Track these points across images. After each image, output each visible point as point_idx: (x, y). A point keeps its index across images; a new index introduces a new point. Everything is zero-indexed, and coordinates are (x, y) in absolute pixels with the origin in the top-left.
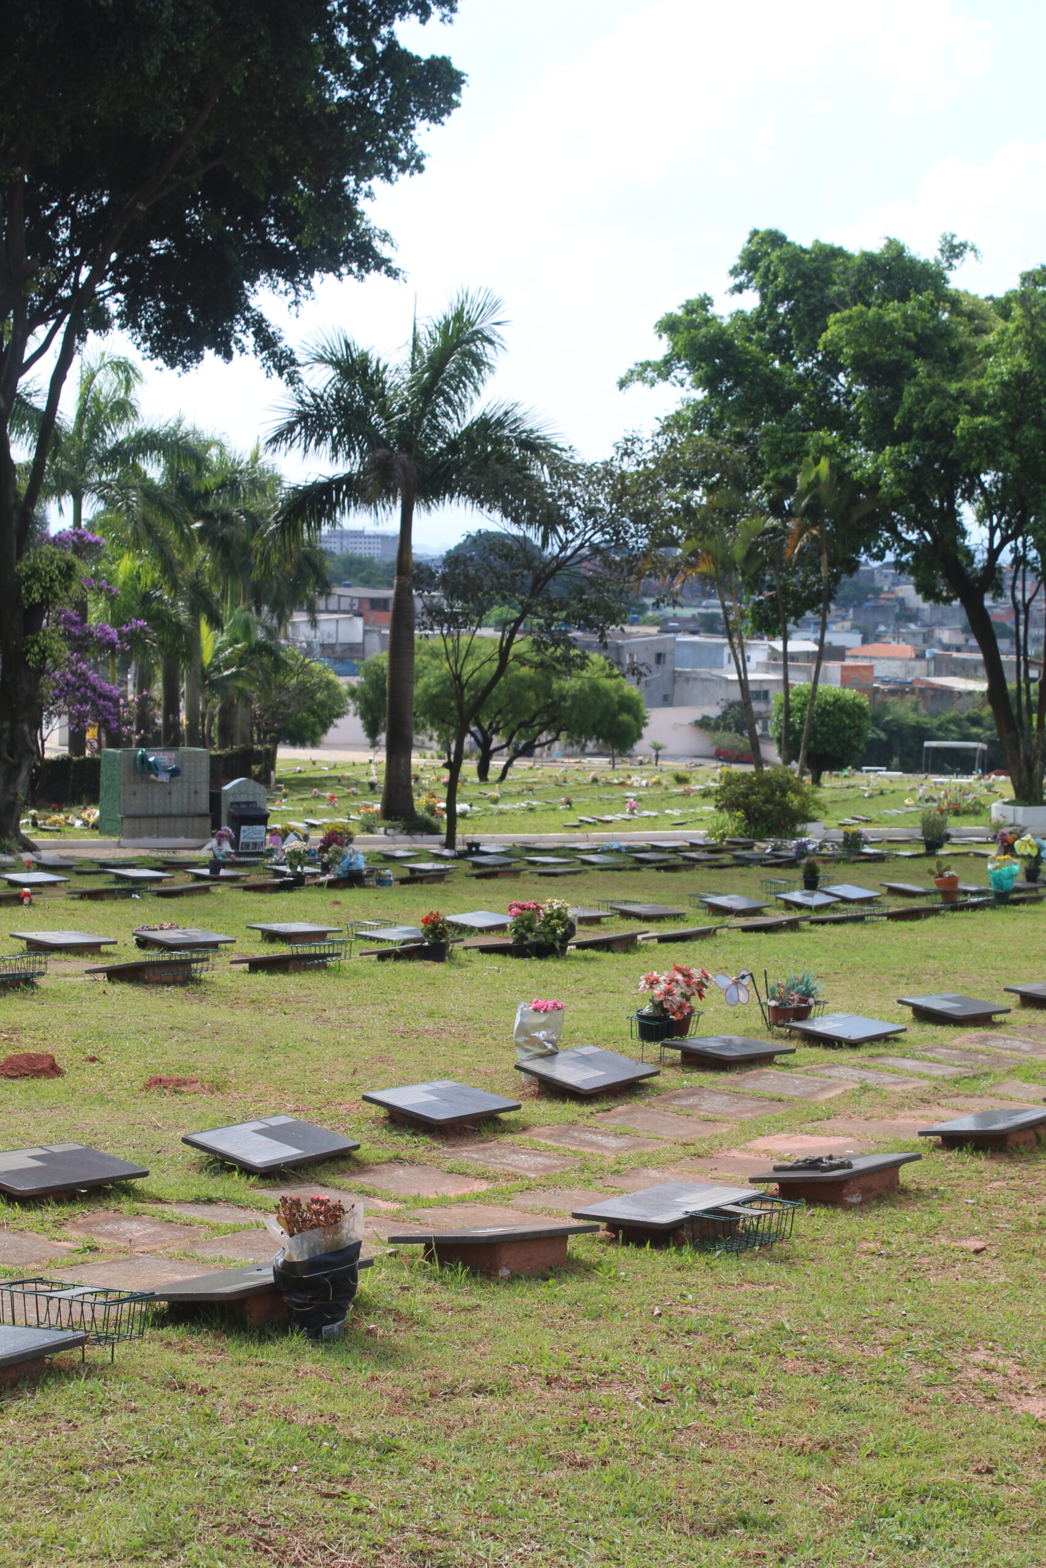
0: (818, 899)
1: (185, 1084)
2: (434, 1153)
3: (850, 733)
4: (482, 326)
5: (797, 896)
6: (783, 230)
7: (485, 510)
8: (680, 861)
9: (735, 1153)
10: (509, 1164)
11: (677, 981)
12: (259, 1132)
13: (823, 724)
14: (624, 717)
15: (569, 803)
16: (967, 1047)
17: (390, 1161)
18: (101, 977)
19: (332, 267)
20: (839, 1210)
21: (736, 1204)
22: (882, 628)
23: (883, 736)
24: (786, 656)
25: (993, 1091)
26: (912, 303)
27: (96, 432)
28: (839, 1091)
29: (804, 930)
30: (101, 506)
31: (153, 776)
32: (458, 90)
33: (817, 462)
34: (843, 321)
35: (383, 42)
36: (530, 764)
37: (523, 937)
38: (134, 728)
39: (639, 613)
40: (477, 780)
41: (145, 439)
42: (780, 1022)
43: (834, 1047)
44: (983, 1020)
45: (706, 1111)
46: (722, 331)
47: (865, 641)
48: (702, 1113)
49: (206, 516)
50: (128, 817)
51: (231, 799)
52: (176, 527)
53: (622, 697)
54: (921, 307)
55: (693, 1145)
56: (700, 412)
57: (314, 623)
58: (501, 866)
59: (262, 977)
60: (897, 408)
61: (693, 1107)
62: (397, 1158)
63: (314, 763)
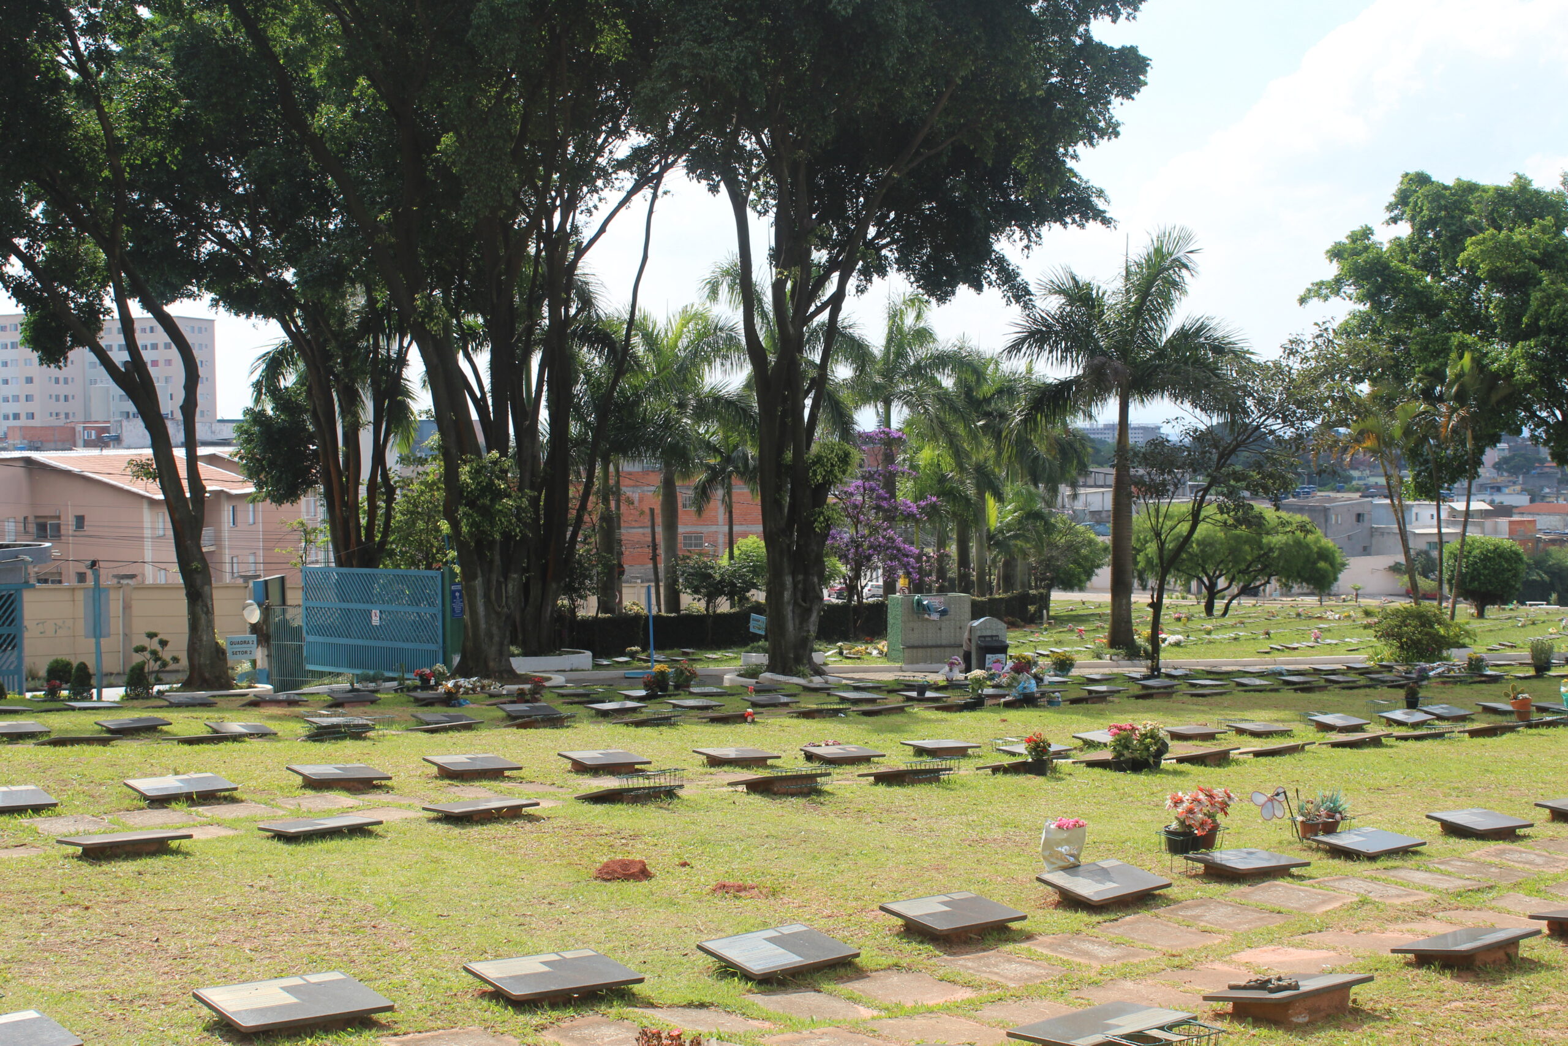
0: (1419, 717)
1: (745, 889)
2: (933, 961)
3: (1508, 575)
4: (1179, 255)
5: (1399, 715)
6: (1428, 172)
7: (1178, 402)
8: (1322, 683)
9: (1218, 966)
10: (996, 973)
11: (1199, 801)
12: (771, 940)
13: (1485, 568)
14: (1322, 564)
15: (1268, 633)
16: (1482, 859)
17: (889, 968)
18: (742, 788)
19: (1060, 219)
20: (1280, 1032)
21: (1161, 1028)
22: (1547, 490)
23: (1546, 577)
24: (1467, 513)
25: (1494, 904)
26: (1537, 226)
27: (901, 354)
28: (1337, 904)
29: (1386, 746)
30: (906, 411)
31: (926, 616)
32: (1144, 72)
33: (1461, 357)
34: (1478, 243)
35: (1080, 38)
36: (1254, 602)
37: (1120, 754)
38: (934, 578)
39: (1345, 482)
40: (1203, 615)
41: (938, 357)
42: (1308, 836)
43: (1352, 860)
44: (1507, 834)
45: (1207, 922)
46: (1379, 256)
47: (1532, 501)
48: (1202, 924)
49: (987, 415)
50: (908, 647)
51: (979, 633)
52: (965, 427)
53: (1320, 548)
54: (1544, 230)
55: (1180, 956)
56: (1364, 322)
57: (1075, 496)
58: (1165, 688)
59: (881, 789)
60: (1525, 311)
61: (1196, 918)
62: (896, 965)
63: (1084, 603)
